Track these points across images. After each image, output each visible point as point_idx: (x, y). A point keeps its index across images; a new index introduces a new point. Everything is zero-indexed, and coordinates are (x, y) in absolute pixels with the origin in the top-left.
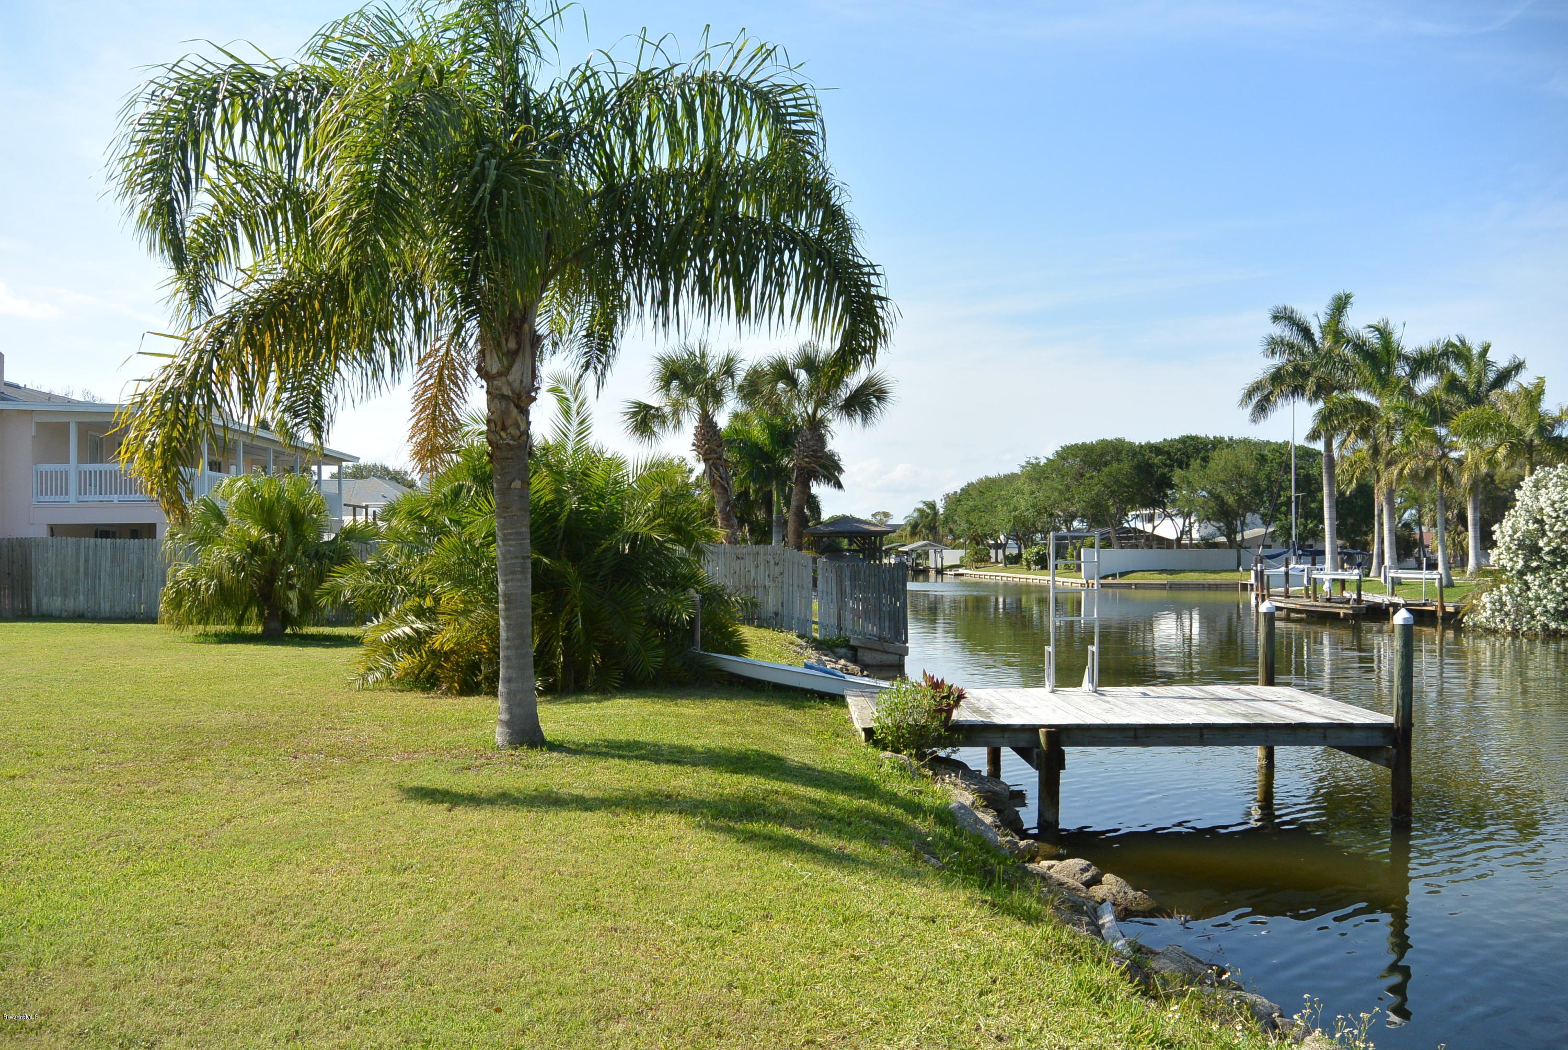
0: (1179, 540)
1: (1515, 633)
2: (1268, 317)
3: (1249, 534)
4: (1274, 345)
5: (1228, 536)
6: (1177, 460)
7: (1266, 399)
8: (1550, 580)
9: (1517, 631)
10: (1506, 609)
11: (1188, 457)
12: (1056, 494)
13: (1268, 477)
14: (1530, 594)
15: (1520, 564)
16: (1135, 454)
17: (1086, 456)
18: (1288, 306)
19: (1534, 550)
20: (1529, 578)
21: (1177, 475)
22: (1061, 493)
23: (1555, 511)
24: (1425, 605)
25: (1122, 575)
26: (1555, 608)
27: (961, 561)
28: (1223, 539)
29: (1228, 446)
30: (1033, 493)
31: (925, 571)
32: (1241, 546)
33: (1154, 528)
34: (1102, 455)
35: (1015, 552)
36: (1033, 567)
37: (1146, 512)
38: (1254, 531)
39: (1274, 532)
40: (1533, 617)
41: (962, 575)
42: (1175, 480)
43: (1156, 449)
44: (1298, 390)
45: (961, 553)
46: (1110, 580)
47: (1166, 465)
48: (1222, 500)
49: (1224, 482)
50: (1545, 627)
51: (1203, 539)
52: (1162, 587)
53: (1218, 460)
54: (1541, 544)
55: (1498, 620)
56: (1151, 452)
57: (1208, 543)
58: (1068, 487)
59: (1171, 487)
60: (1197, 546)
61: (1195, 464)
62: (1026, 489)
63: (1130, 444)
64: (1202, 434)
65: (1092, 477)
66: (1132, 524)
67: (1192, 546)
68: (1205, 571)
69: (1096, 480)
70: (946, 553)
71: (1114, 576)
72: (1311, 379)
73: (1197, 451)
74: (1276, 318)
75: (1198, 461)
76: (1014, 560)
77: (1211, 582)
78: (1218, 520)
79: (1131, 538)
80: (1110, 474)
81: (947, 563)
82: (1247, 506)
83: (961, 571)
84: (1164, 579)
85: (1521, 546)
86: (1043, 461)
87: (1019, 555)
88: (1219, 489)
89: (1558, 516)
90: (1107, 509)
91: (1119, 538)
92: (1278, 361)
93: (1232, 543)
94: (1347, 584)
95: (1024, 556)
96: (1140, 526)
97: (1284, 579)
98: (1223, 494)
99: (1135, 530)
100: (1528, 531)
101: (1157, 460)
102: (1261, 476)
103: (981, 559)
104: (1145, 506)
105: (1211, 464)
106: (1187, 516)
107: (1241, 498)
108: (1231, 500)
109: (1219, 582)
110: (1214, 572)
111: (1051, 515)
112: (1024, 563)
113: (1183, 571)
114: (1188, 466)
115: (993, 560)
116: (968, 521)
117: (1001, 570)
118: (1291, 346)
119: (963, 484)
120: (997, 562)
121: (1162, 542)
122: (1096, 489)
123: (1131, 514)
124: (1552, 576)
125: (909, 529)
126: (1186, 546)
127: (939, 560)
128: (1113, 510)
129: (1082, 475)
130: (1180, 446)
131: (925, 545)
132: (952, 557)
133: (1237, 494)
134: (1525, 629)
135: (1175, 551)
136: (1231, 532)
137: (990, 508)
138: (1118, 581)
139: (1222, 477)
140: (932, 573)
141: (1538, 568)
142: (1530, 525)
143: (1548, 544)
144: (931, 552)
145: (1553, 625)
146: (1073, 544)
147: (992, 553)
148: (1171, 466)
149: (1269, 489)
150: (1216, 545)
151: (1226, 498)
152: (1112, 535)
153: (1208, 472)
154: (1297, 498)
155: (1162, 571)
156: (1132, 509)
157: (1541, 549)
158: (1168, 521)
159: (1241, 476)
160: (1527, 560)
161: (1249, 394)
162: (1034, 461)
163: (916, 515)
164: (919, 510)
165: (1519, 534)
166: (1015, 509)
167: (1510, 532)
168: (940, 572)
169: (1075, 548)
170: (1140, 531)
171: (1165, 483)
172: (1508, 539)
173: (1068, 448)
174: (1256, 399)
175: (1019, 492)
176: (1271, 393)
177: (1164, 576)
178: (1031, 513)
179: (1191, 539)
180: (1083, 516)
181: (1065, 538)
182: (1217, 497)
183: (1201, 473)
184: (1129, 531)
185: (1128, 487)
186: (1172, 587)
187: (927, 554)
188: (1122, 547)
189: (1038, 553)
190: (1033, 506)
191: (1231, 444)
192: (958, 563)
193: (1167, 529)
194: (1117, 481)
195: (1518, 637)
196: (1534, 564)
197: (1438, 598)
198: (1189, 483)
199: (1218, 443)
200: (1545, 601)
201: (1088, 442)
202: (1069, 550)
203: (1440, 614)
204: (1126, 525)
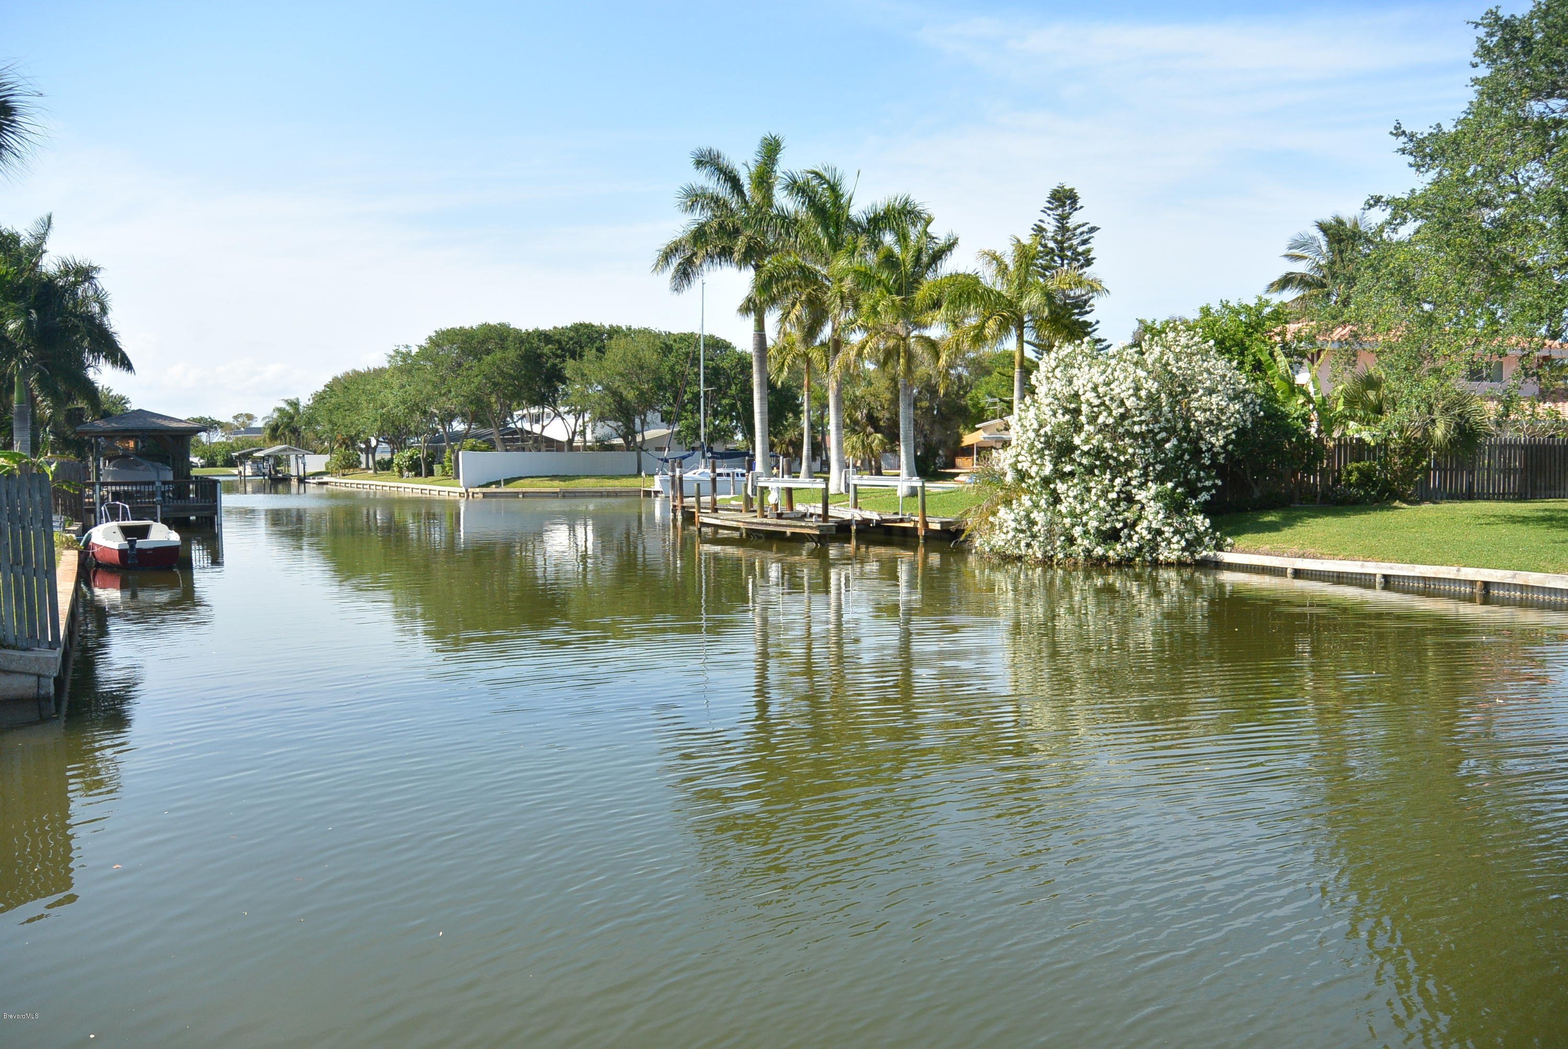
0: (571, 441)
1: (1047, 562)
2: (690, 163)
3: (650, 434)
4: (695, 198)
5: (624, 437)
6: (569, 350)
7: (689, 261)
8: (1088, 490)
9: (1051, 558)
10: (1035, 529)
11: (581, 348)
12: (429, 387)
13: (672, 369)
14: (1063, 508)
15: (1048, 469)
16: (522, 342)
17: (464, 342)
18: (714, 148)
19: (1065, 450)
20: (1061, 487)
21: (569, 367)
22: (435, 386)
23: (1099, 397)
24: (902, 520)
25: (508, 482)
26: (1097, 528)
27: (327, 468)
28: (620, 441)
29: (626, 335)
30: (403, 386)
31: (286, 480)
32: (640, 448)
33: (543, 427)
34: (483, 342)
35: (387, 456)
36: (406, 473)
37: (534, 411)
38: (656, 431)
39: (680, 432)
40: (1071, 540)
41: (326, 483)
42: (568, 373)
43: (545, 337)
44: (725, 253)
45: (326, 458)
46: (493, 489)
47: (557, 356)
48: (621, 396)
49: (621, 375)
50: (1088, 552)
51: (598, 440)
52: (554, 495)
53: (616, 348)
54: (1077, 441)
55: (1023, 544)
56: (540, 340)
57: (603, 446)
58: (443, 380)
59: (563, 380)
60: (591, 449)
61: (590, 353)
62: (396, 383)
63: (517, 332)
64: (596, 323)
65: (470, 368)
66: (519, 425)
67: (586, 448)
68: (603, 476)
69: (476, 371)
70: (309, 458)
71: (498, 483)
72: (741, 238)
73: (592, 340)
74: (700, 163)
75: (594, 351)
76: (385, 466)
77: (610, 489)
78: (616, 419)
79: (517, 440)
80: (494, 363)
81: (310, 470)
82: (646, 403)
83: (326, 479)
84: (557, 486)
85: (1048, 445)
86: (415, 350)
87: (391, 461)
88: (617, 383)
89: (1103, 404)
90: (489, 405)
91: (504, 441)
92: (700, 216)
93: (630, 445)
94: (794, 493)
95: (396, 461)
96: (527, 426)
97: (710, 485)
98: (622, 389)
99: (522, 430)
100: (1059, 425)
101: (547, 349)
102: (665, 369)
103: (350, 465)
104: (534, 403)
105: (609, 355)
106: (579, 414)
107: (642, 393)
108: (630, 395)
109: (618, 489)
110: (612, 477)
111: (425, 413)
112: (396, 469)
113: (577, 477)
114: (581, 356)
115: (363, 466)
116: (330, 421)
117: (370, 478)
118: (716, 200)
119: (328, 379)
120: (368, 468)
121: (551, 444)
122: (476, 380)
123: (517, 414)
124: (1092, 484)
125: (268, 431)
126: (578, 448)
127: (301, 466)
128: (497, 407)
129: (460, 365)
130: (572, 334)
131: (285, 450)
132: (315, 463)
133: (638, 389)
134: (1061, 556)
135: (566, 455)
136: (629, 433)
137: (354, 407)
138: (503, 489)
139: (621, 368)
140: (294, 482)
141: (1072, 474)
142: (1059, 415)
143: (1086, 441)
144: (293, 457)
145: (1099, 551)
146: (452, 447)
147: (363, 458)
148: (563, 357)
149: (673, 384)
150: (612, 448)
151: (625, 393)
152: (496, 437)
153: (605, 364)
154: (705, 393)
155: (554, 477)
156: (520, 406)
157: (1076, 448)
158: (558, 420)
159: (642, 368)
160: (1056, 462)
161: (667, 256)
162: (404, 350)
163: (275, 415)
164: (280, 410)
165: (1048, 429)
166: (383, 406)
167: (1036, 426)
168: (302, 480)
169: (453, 451)
170: (528, 432)
171: (555, 376)
172: (1032, 435)
173: (443, 333)
174: (675, 262)
175: (386, 385)
176: (695, 254)
177: (556, 483)
178: (401, 410)
179: (585, 441)
180: (464, 415)
181: (441, 440)
182: (615, 393)
183: (597, 365)
184: (514, 432)
185: (514, 378)
186: (565, 495)
187: (288, 460)
188: (507, 450)
189: (411, 458)
190: (404, 402)
191: (629, 333)
192: (324, 469)
193: (557, 430)
194: (502, 373)
195: (1051, 567)
196: (1068, 468)
197: (919, 512)
198: (583, 375)
199: (614, 332)
200: (1085, 519)
201: (467, 326)
202: (447, 454)
203: (921, 532)
204: (512, 426)
